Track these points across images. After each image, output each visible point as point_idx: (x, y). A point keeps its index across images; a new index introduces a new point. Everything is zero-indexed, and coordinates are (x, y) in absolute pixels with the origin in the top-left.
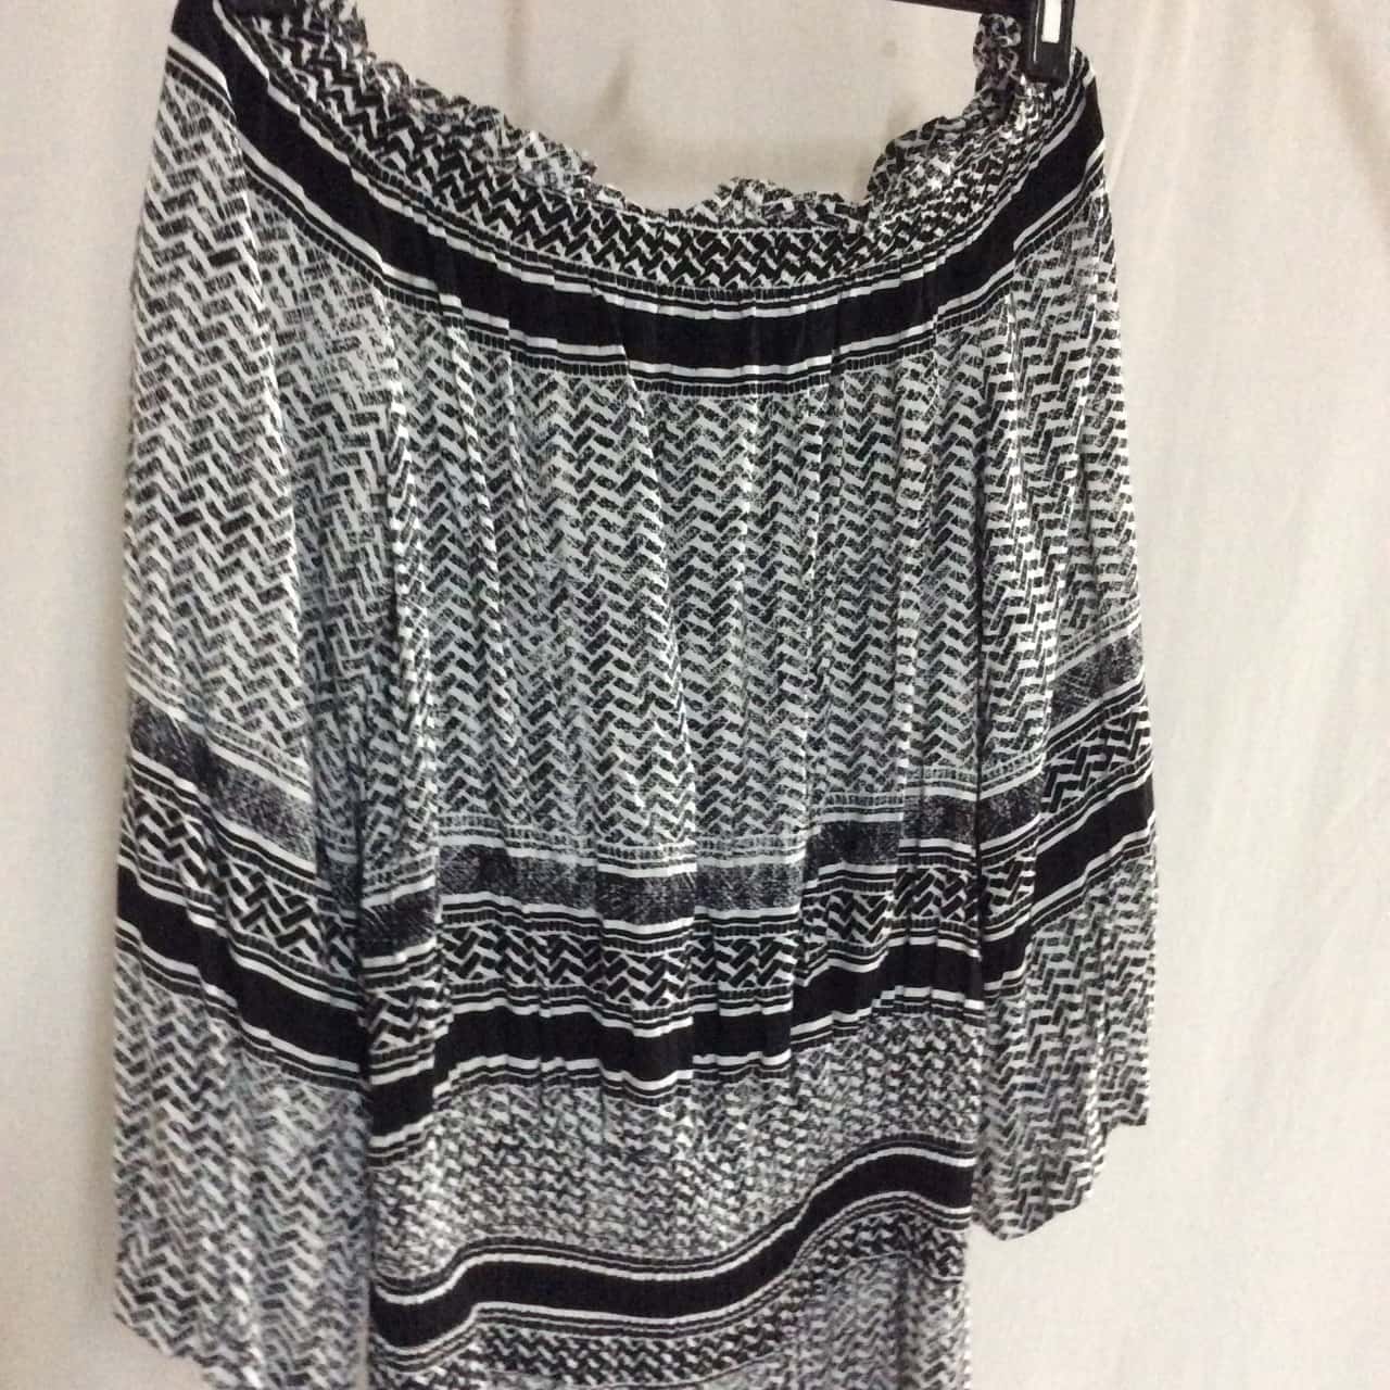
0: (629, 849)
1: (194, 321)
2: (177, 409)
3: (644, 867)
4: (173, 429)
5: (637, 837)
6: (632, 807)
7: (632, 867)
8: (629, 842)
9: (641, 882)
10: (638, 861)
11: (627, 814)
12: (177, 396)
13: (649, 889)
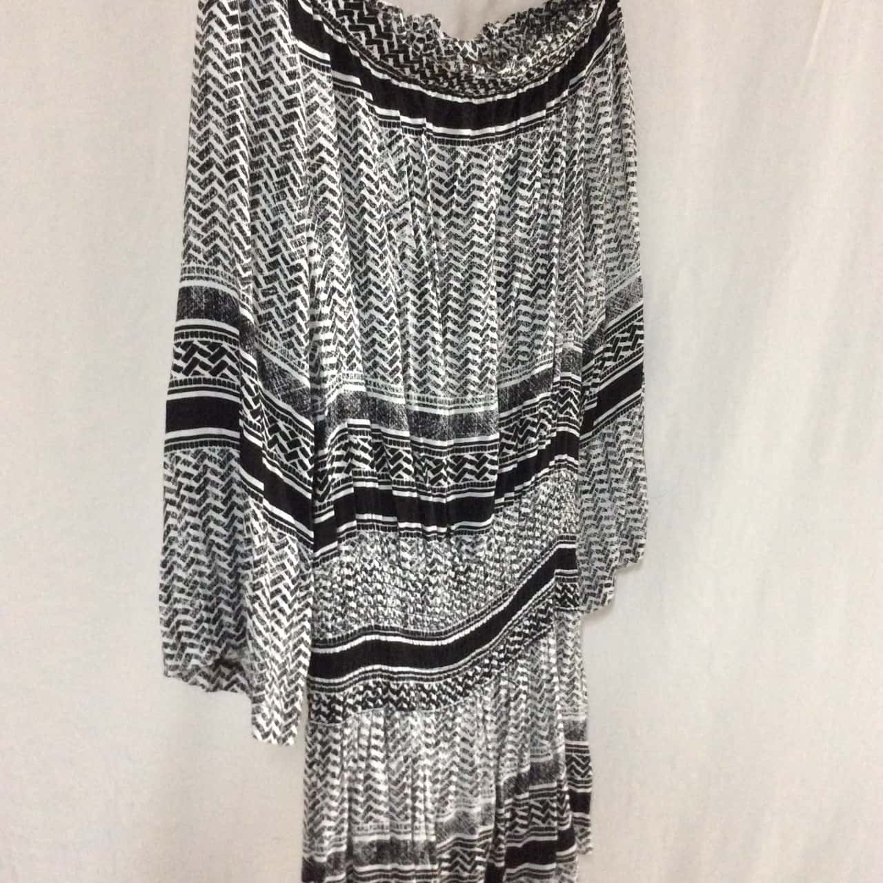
0: (433, 397)
1: (221, 56)
2: (218, 111)
3: (441, 408)
4: (216, 123)
5: (438, 391)
6: (437, 375)
7: (435, 407)
8: (434, 394)
9: (437, 417)
10: (439, 405)
11: (434, 378)
12: (216, 103)
13: (441, 421)
